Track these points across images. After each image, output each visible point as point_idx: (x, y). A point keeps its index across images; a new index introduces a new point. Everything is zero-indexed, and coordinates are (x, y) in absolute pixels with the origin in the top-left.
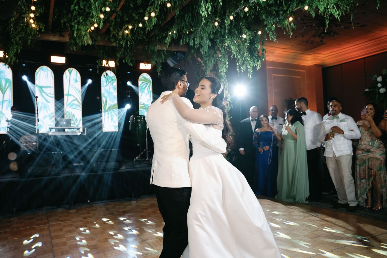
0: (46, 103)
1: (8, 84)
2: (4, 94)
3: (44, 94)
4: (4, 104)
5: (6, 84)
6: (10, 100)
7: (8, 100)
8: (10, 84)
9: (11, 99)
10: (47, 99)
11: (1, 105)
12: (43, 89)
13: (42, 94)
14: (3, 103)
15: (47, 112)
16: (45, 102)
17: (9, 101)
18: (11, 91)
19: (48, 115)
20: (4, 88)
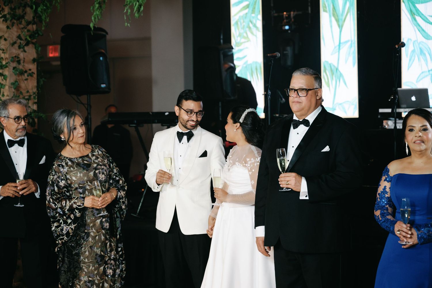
0: (424, 40)
1: (348, 4)
2: (341, 27)
3: (418, 19)
4: (341, 51)
5: (345, 4)
6: (352, 41)
7: (349, 41)
8: (351, 5)
9: (353, 39)
10: (426, 31)
11: (337, 53)
12: (417, 5)
13: (415, 20)
14: (341, 47)
15: (427, 64)
16: (421, 38)
17: (350, 43)
18: (354, 19)
19: (429, 71)
20: (342, 15)
